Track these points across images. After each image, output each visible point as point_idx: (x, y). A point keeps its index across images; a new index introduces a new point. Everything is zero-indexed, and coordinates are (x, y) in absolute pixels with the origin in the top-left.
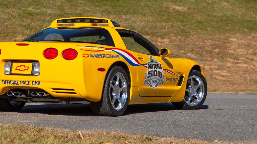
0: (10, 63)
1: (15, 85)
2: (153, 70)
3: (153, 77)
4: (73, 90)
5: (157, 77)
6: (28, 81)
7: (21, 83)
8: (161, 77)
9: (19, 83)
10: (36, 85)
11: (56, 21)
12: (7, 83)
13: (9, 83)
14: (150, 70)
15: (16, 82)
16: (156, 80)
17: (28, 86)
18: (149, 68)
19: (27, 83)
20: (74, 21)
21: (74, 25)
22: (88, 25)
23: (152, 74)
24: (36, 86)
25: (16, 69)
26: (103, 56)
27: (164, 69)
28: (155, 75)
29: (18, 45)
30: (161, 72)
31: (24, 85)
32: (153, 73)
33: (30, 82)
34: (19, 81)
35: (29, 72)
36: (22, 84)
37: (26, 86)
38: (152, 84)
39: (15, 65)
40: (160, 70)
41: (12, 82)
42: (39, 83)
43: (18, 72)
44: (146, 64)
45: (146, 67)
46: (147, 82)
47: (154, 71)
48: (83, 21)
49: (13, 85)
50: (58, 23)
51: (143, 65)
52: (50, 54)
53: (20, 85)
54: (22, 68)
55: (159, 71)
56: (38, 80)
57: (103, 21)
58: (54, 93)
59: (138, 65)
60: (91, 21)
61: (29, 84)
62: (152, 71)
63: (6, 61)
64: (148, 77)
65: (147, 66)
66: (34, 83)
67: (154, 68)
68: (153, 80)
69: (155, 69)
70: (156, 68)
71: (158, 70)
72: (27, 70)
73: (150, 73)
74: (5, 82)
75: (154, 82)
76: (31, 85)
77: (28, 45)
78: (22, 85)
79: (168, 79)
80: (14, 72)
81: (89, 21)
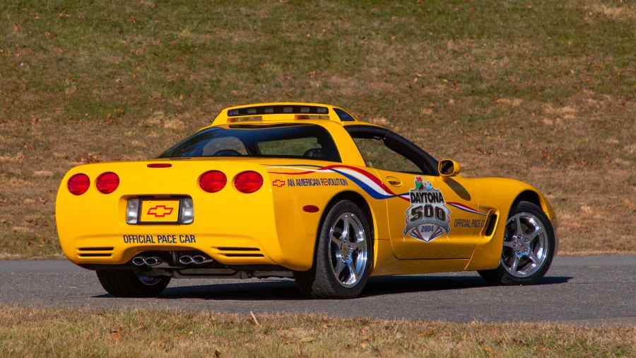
0: (137, 202)
1: (149, 244)
2: (424, 205)
3: (424, 219)
4: (258, 249)
5: (434, 219)
6: (173, 236)
7: (159, 239)
8: (443, 219)
9: (155, 239)
10: (188, 242)
11: (225, 112)
12: (132, 241)
13: (136, 241)
14: (416, 205)
15: (149, 238)
16: (431, 225)
17: (172, 244)
18: (413, 202)
19: (171, 239)
20: (261, 110)
21: (260, 119)
22: (289, 118)
23: (420, 214)
24: (187, 244)
25: (149, 213)
26: (313, 182)
27: (447, 203)
28: (429, 214)
29: (150, 166)
30: (442, 210)
31: (165, 244)
32: (423, 211)
33: (176, 237)
34: (155, 236)
35: (174, 217)
36: (161, 241)
37: (168, 244)
38: (423, 234)
39: (146, 205)
40: (440, 205)
41: (142, 239)
42: (192, 238)
43: (152, 219)
44: (408, 194)
45: (408, 200)
46: (410, 231)
47: (426, 207)
48: (279, 110)
49: (143, 244)
50: (229, 115)
51: (399, 196)
52: (211, 182)
53: (156, 242)
54: (160, 211)
56: (192, 233)
57: (319, 110)
58: (222, 257)
59: (388, 197)
60: (296, 109)
61: (175, 240)
62: (421, 207)
63: (129, 198)
65: (409, 197)
66: (183, 239)
67: (426, 201)
68: (425, 225)
69: (429, 203)
70: (431, 201)
71: (434, 205)
72: (170, 214)
73: (417, 211)
74: (128, 238)
75: (427, 229)
76: (179, 243)
77: (169, 166)
78: (161, 244)
79: (459, 222)
80: (144, 218)
81: (291, 110)
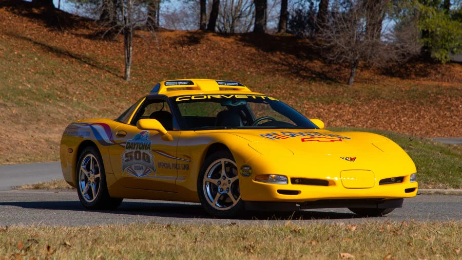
2: (134, 151)
3: (134, 160)
5: (142, 161)
18: (127, 148)
23: (131, 157)
27: (153, 150)
28: (138, 158)
30: (147, 155)
32: (133, 155)
38: (136, 171)
40: (147, 152)
44: (124, 143)
45: (124, 147)
46: (126, 169)
47: (136, 152)
51: (118, 144)
55: (144, 153)
59: (111, 144)
62: (132, 152)
64: (126, 161)
65: (125, 145)
67: (137, 149)
68: (136, 165)
69: (138, 150)
70: (140, 149)
71: (142, 151)
73: (129, 155)
75: (138, 168)
